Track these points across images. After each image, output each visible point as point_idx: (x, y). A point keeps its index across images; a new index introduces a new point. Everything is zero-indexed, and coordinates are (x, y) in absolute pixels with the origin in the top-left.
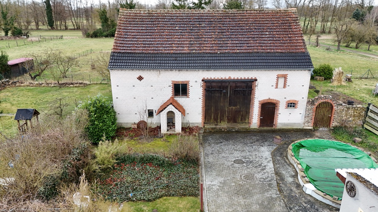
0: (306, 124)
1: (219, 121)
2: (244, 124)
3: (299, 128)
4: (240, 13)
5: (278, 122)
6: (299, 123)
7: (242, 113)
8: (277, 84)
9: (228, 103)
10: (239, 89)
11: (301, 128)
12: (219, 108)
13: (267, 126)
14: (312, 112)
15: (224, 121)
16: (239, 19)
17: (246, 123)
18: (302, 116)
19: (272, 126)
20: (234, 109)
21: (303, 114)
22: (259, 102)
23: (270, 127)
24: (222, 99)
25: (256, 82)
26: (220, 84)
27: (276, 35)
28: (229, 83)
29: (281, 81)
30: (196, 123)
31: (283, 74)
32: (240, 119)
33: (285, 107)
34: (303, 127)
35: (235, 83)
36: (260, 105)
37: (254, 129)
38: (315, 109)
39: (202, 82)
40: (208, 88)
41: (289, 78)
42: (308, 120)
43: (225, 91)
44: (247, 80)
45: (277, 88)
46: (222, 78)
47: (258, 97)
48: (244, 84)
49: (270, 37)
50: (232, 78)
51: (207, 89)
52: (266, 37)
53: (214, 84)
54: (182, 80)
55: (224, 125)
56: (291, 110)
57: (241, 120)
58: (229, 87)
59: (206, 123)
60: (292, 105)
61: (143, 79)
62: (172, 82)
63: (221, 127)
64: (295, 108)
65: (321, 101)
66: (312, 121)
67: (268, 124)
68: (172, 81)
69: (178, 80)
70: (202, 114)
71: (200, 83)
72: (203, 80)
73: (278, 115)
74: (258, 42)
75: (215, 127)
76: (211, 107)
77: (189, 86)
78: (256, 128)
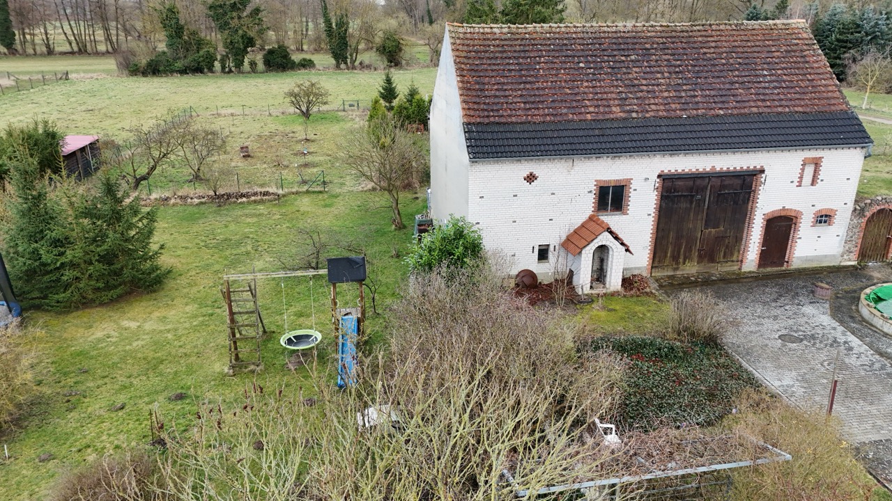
0: (845, 257)
1: (681, 260)
2: (730, 263)
3: (831, 264)
4: (699, 31)
5: (794, 256)
6: (834, 256)
7: (727, 241)
8: (801, 178)
9: (704, 222)
10: (726, 191)
11: (835, 264)
12: (685, 234)
13: (773, 264)
14: (858, 232)
15: (691, 259)
16: (701, 42)
17: (733, 261)
18: (842, 240)
19: (782, 265)
20: (713, 233)
21: (843, 236)
22: (763, 217)
23: (778, 267)
24: (692, 215)
25: (763, 175)
26: (691, 183)
27: (784, 77)
28: (710, 180)
29: (810, 170)
30: (635, 268)
31: (814, 156)
32: (722, 254)
33: (812, 224)
34: (841, 262)
35: (720, 178)
36: (765, 223)
37: (750, 272)
38: (863, 225)
39: (658, 180)
40: (667, 192)
41: (824, 164)
42: (849, 248)
43: (699, 197)
44: (746, 171)
45: (800, 186)
46: (697, 170)
47: (762, 207)
48: (739, 182)
49: (774, 81)
50: (718, 169)
51: (665, 194)
52: (766, 82)
53: (680, 183)
54: (618, 178)
55: (691, 269)
56: (822, 229)
57: (724, 257)
58: (709, 188)
59: (656, 267)
60: (823, 218)
61: (536, 179)
62: (595, 183)
63: (684, 272)
64: (829, 225)
65: (876, 208)
66: (856, 249)
67: (775, 261)
68: (596, 181)
69: (610, 179)
70: (650, 248)
71: (654, 181)
72: (659, 176)
73: (797, 240)
74: (753, 91)
75: (672, 273)
76: (669, 233)
77: (631, 190)
78: (752, 270)
